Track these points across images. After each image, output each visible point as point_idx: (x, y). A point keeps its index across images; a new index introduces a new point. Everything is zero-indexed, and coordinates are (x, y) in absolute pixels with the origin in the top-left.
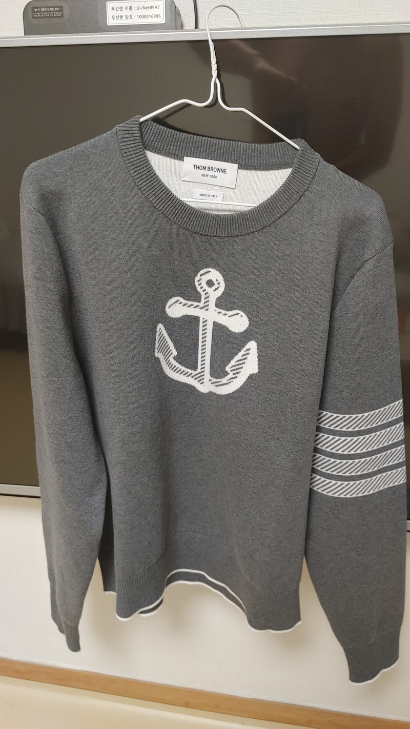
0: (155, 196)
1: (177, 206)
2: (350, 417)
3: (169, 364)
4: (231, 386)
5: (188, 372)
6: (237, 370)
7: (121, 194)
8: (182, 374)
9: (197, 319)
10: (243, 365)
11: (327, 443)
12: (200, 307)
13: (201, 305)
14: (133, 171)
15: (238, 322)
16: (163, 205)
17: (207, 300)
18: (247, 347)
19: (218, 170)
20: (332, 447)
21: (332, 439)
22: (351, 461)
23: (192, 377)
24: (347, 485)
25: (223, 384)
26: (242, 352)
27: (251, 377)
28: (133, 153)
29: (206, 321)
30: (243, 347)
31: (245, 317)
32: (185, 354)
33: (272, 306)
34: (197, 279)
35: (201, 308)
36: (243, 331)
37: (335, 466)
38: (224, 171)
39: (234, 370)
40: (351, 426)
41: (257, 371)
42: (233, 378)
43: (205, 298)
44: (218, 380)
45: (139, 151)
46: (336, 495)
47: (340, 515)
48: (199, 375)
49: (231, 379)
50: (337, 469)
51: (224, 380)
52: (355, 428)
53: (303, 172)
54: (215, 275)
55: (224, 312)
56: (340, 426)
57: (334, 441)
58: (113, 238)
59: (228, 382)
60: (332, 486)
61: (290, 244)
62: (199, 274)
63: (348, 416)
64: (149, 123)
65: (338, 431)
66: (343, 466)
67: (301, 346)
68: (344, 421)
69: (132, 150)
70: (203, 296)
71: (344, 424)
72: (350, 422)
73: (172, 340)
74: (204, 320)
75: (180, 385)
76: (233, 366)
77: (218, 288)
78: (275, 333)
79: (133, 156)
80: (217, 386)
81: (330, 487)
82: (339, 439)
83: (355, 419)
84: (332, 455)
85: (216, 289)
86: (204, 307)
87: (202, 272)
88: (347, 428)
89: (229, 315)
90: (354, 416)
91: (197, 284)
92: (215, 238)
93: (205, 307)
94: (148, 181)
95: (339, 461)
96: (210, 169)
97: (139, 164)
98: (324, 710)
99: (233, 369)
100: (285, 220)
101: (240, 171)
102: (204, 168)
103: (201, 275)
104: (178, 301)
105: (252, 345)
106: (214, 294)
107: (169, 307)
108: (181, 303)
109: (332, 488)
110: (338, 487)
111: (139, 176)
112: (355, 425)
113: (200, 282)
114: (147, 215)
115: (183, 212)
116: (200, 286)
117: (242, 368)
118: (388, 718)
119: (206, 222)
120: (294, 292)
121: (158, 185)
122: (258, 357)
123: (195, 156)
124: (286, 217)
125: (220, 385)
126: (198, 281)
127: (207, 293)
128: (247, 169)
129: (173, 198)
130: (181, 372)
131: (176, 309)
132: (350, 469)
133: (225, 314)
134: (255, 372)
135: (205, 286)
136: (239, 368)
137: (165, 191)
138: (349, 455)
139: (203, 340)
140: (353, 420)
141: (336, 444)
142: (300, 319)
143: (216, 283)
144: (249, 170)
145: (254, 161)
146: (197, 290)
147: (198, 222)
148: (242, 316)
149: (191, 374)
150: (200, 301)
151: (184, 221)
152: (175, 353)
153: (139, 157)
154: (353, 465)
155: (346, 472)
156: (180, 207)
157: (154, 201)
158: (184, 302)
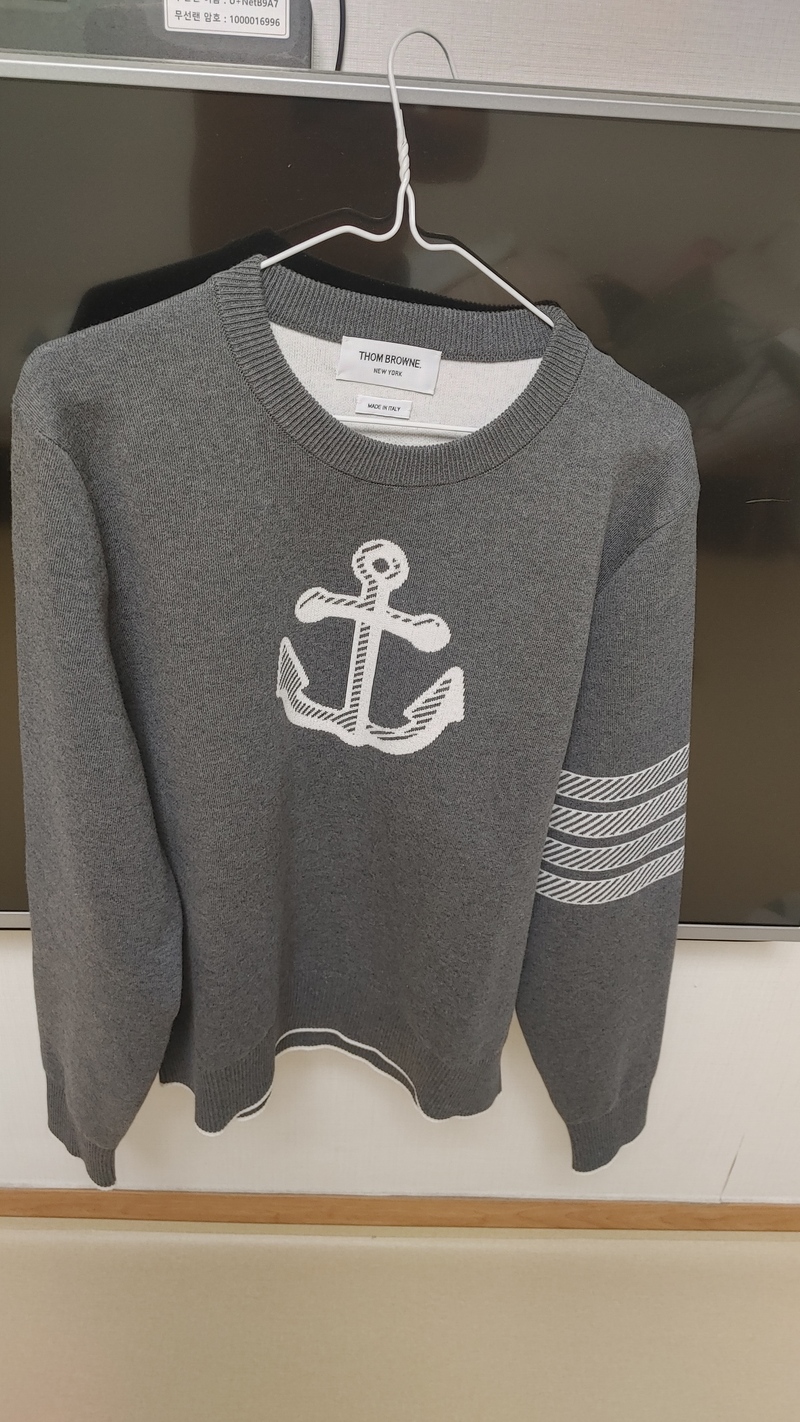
0: (289, 414)
1: (331, 433)
2: (610, 781)
3: (295, 703)
4: (411, 741)
5: (326, 713)
6: (424, 717)
7: (224, 409)
8: (316, 717)
9: (350, 624)
10: (436, 708)
11: (564, 821)
12: (357, 604)
13: (360, 600)
14: (247, 367)
15: (430, 634)
16: (305, 430)
17: (372, 593)
18: (446, 676)
19: (405, 361)
20: (574, 827)
21: (575, 816)
22: (604, 849)
23: (333, 720)
24: (595, 886)
25: (397, 738)
26: (437, 685)
27: (451, 728)
28: (248, 331)
29: (369, 628)
30: (439, 676)
31: (444, 626)
32: (324, 682)
33: (492, 607)
34: (355, 557)
35: (360, 606)
36: (438, 649)
37: (578, 857)
38: (415, 363)
39: (419, 716)
40: (609, 795)
41: (463, 718)
42: (417, 729)
43: (369, 590)
44: (387, 730)
45: (260, 328)
46: (575, 902)
47: (579, 932)
48: (346, 717)
49: (412, 730)
50: (581, 862)
51: (399, 732)
52: (615, 797)
53: (559, 371)
54: (390, 551)
55: (404, 616)
56: (591, 796)
57: (578, 818)
58: (206, 493)
59: (408, 734)
60: (570, 888)
61: (531, 499)
62: (360, 549)
63: (605, 779)
64: (278, 271)
65: (586, 803)
66: (590, 857)
67: (541, 675)
68: (599, 788)
69: (246, 326)
70: (365, 585)
71: (598, 791)
72: (609, 789)
73: (303, 661)
74: (364, 626)
75: (311, 736)
76: (418, 709)
77: (396, 573)
78: (497, 654)
79: (249, 338)
80: (384, 739)
81: (567, 890)
82: (587, 816)
83: (616, 783)
84: (573, 840)
85: (391, 576)
86: (366, 604)
87: (367, 545)
88: (603, 799)
89: (413, 622)
90: (616, 779)
91: (355, 565)
92: (395, 489)
93: (369, 605)
94: (277, 387)
95: (584, 850)
96: (391, 359)
97: (260, 354)
98: (508, 1199)
99: (417, 713)
100: (524, 458)
101: (444, 362)
102: (379, 358)
103: (363, 551)
104: (318, 593)
105: (455, 675)
106: (387, 585)
107: (302, 606)
108: (322, 597)
109: (570, 891)
110: (581, 889)
111: (258, 376)
112: (615, 794)
113: (361, 562)
114: (272, 449)
115: (341, 443)
116: (362, 569)
117: (434, 712)
118: (608, 1199)
119: (382, 462)
120: (533, 584)
121: (297, 393)
122: (465, 694)
123: (363, 335)
124: (525, 452)
125: (391, 739)
126: (358, 560)
127: (374, 581)
128: (458, 360)
129: (324, 419)
130: (313, 713)
131: (314, 607)
132: (601, 862)
133: (406, 620)
134: (459, 720)
135: (371, 570)
136: (429, 713)
137: (309, 405)
138: (601, 839)
139: (358, 660)
140: (613, 786)
141: (581, 823)
142: (541, 630)
143: (391, 565)
144: (461, 361)
145: (471, 345)
146: (354, 576)
147: (368, 461)
148: (438, 625)
149: (332, 715)
150: (358, 594)
151: (341, 459)
152: (305, 682)
153: (260, 341)
154: (607, 854)
155: (594, 867)
156: (335, 435)
157: (287, 424)
158: (328, 595)
